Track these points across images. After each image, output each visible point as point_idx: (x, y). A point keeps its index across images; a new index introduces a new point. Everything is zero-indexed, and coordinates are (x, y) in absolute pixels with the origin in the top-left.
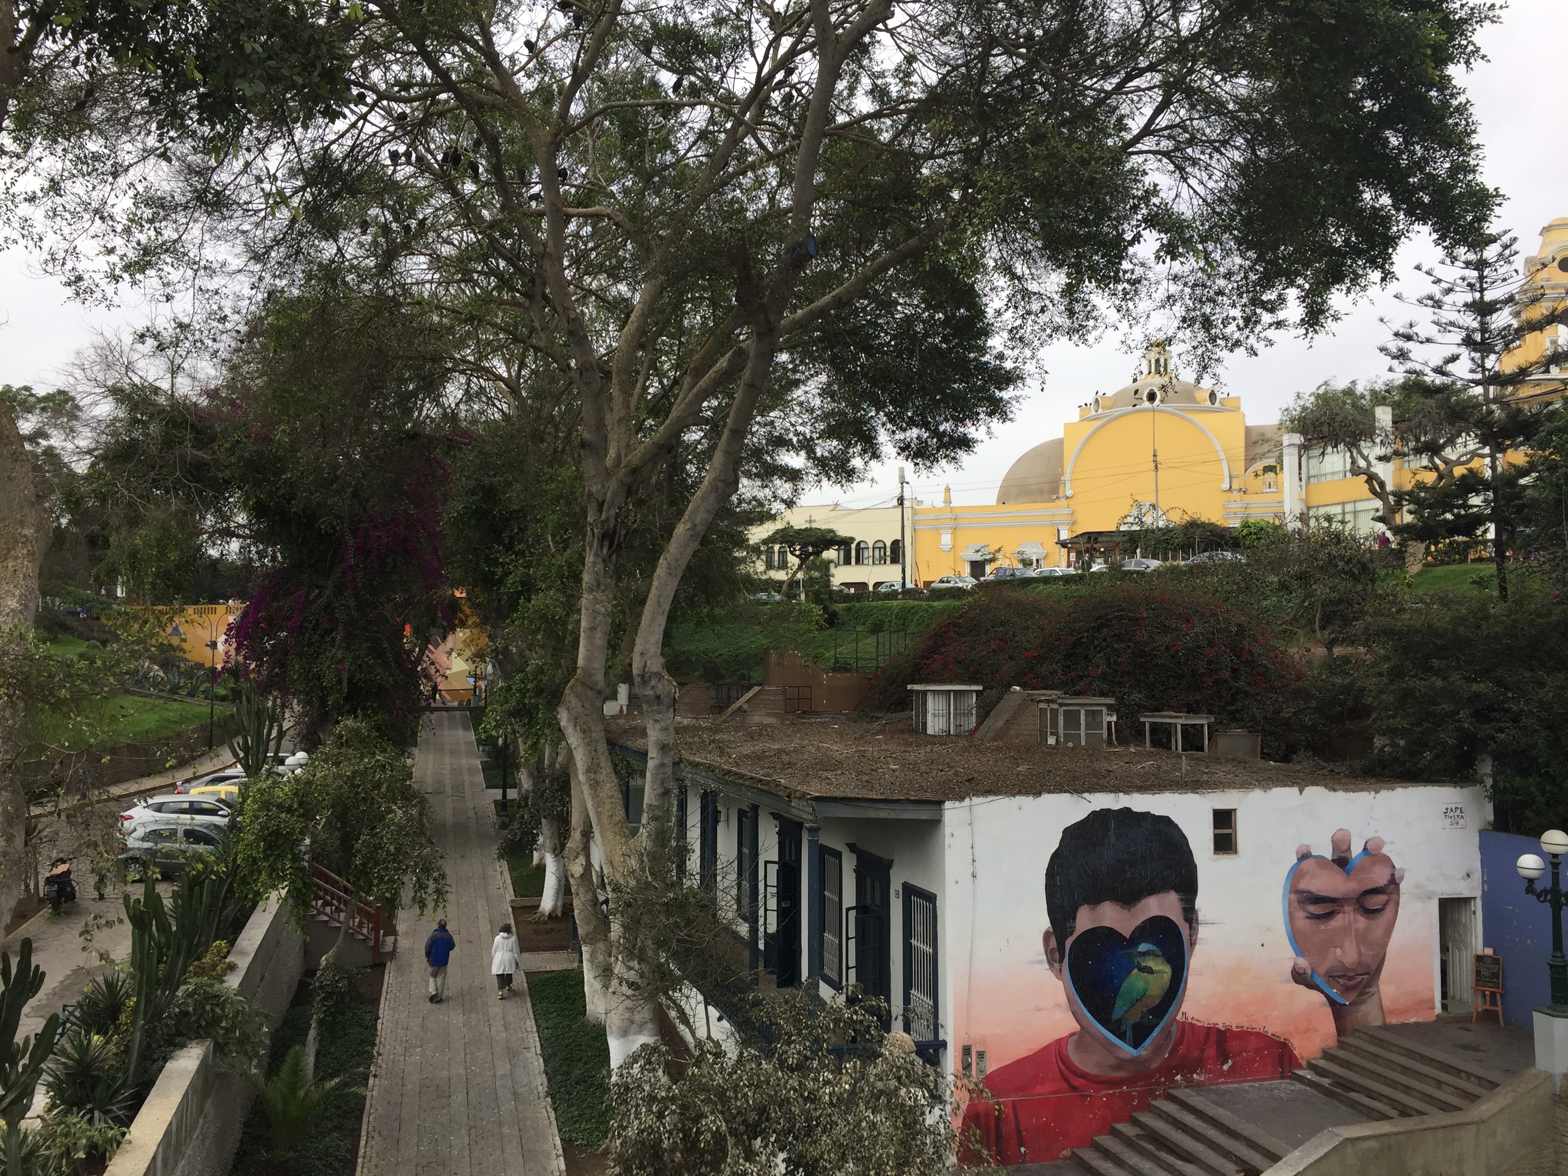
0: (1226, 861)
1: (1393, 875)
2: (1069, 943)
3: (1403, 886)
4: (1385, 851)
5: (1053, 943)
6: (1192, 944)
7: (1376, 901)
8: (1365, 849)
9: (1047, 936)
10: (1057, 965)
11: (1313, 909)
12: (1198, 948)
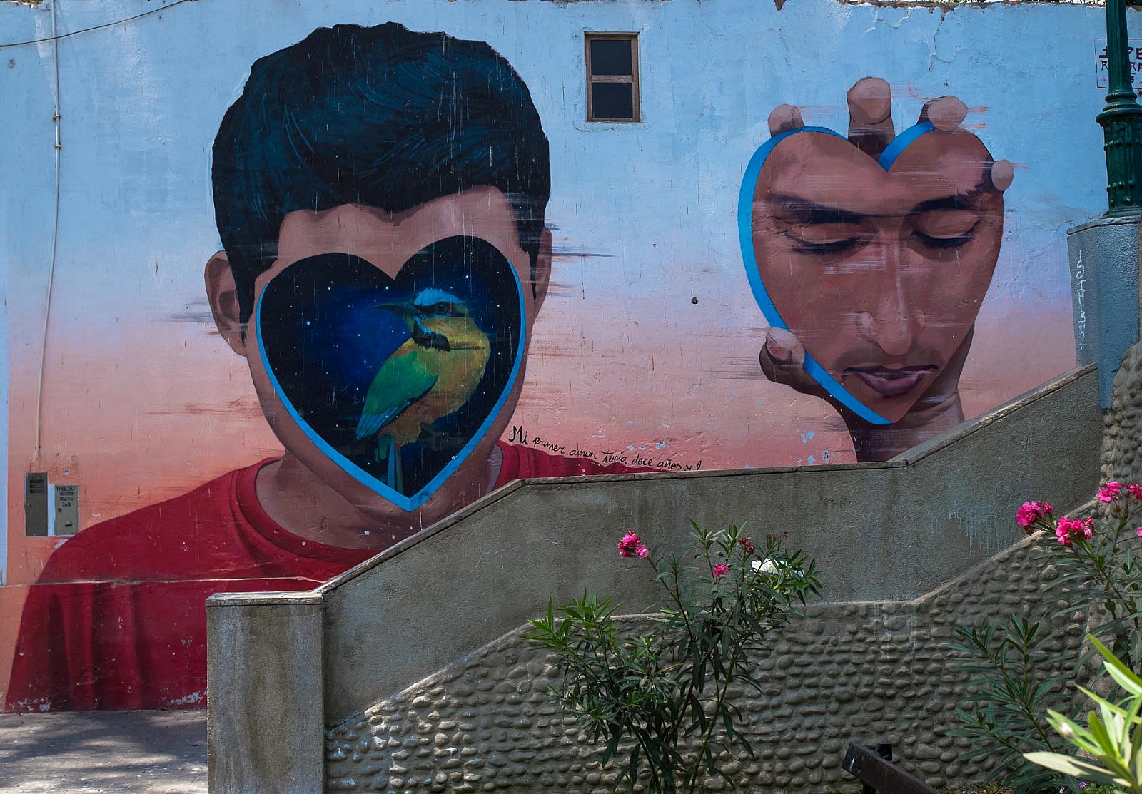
0: (613, 133)
1: (987, 174)
2: (262, 283)
3: (1011, 196)
4: (971, 124)
5: (228, 281)
6: (538, 294)
7: (950, 224)
9: (213, 269)
10: (235, 326)
11: (808, 233)
12: (548, 303)
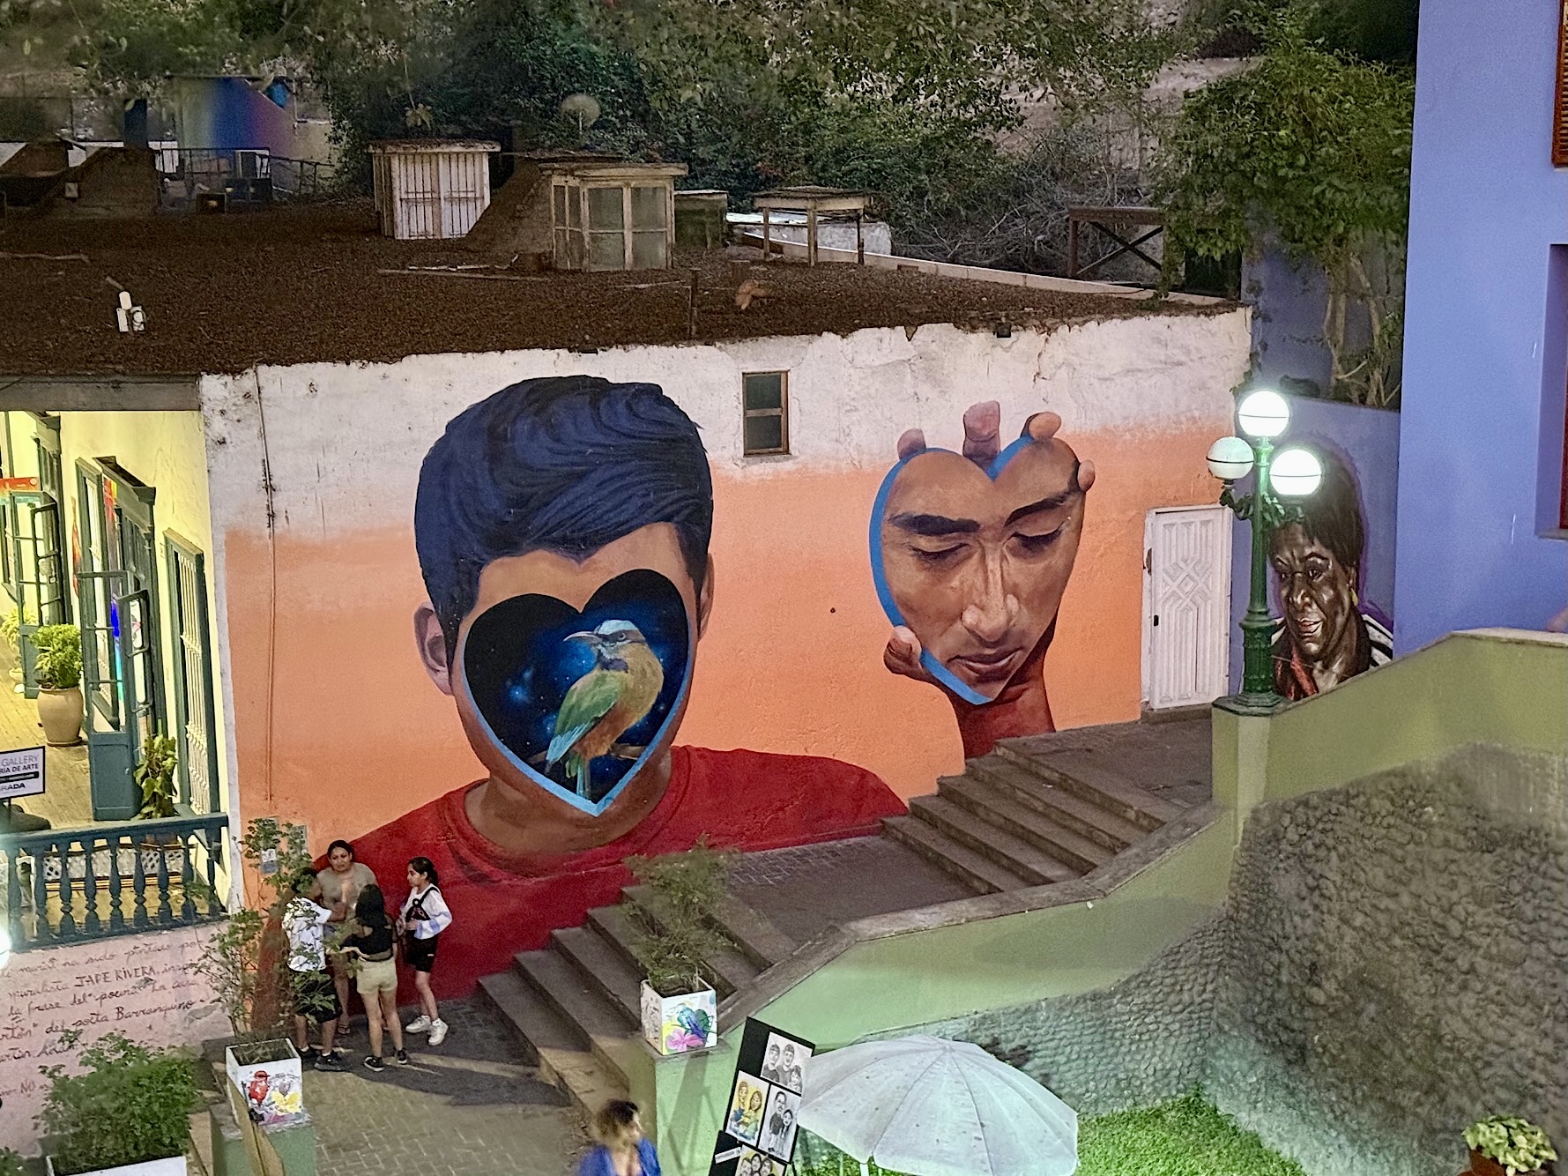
1: (1075, 477)
2: (465, 626)
3: (1092, 495)
4: (1063, 433)
6: (702, 616)
7: (1041, 525)
8: (1026, 432)
9: (422, 618)
10: (442, 669)
